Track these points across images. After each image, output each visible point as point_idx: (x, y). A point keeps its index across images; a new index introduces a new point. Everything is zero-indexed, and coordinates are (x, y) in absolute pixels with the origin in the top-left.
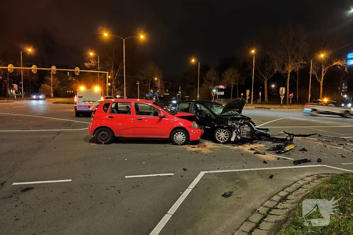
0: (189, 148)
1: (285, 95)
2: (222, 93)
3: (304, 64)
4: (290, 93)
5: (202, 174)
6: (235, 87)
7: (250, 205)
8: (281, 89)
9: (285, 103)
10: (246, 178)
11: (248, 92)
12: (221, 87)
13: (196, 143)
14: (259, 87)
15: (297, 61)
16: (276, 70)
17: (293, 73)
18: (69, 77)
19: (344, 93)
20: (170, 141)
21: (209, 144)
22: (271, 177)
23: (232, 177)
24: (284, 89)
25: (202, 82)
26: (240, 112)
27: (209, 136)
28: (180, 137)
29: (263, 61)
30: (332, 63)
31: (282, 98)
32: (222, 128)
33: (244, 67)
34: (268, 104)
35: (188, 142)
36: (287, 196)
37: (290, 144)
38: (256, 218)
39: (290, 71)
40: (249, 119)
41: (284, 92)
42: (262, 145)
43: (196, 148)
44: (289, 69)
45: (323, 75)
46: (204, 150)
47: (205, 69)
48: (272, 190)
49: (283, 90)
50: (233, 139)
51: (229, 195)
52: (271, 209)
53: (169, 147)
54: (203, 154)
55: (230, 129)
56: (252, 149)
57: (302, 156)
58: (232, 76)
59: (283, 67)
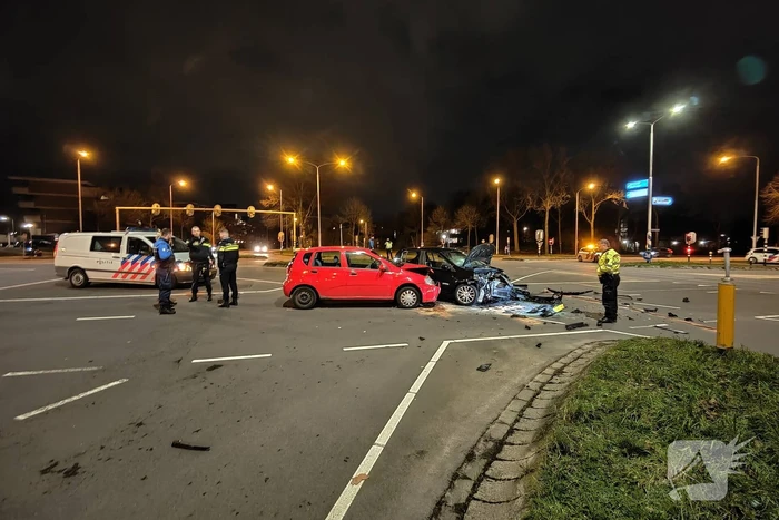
0: (422, 312)
1: (544, 240)
2: (455, 240)
3: (567, 199)
4: (550, 238)
5: (446, 344)
6: (473, 231)
7: (517, 381)
8: (538, 232)
9: (543, 253)
10: (505, 347)
11: (491, 237)
12: (453, 231)
13: (430, 305)
14: (506, 230)
15: (557, 195)
16: (529, 207)
17: (553, 210)
18: (237, 221)
19: (623, 238)
20: (395, 303)
21: (449, 308)
22: (539, 345)
23: (486, 346)
24: (542, 233)
25: (427, 225)
26: (488, 263)
27: (449, 296)
28: (409, 297)
29: (511, 194)
30: (605, 196)
31: (540, 245)
32: (466, 284)
33: (485, 203)
34: (519, 253)
35: (420, 303)
36: (563, 368)
37: (559, 304)
38: (526, 395)
39: (548, 208)
40: (500, 271)
41: (541, 237)
42: (519, 307)
43: (431, 312)
44: (548, 205)
45: (594, 213)
46: (442, 314)
47: (430, 208)
48: (541, 362)
49: (540, 234)
50: (480, 300)
51: (487, 369)
52: (544, 384)
53: (394, 311)
54: (443, 318)
55: (477, 285)
56: (507, 312)
57: (576, 319)
58: (467, 215)
59: (539, 202)
